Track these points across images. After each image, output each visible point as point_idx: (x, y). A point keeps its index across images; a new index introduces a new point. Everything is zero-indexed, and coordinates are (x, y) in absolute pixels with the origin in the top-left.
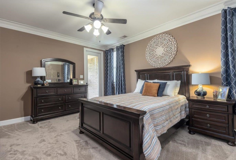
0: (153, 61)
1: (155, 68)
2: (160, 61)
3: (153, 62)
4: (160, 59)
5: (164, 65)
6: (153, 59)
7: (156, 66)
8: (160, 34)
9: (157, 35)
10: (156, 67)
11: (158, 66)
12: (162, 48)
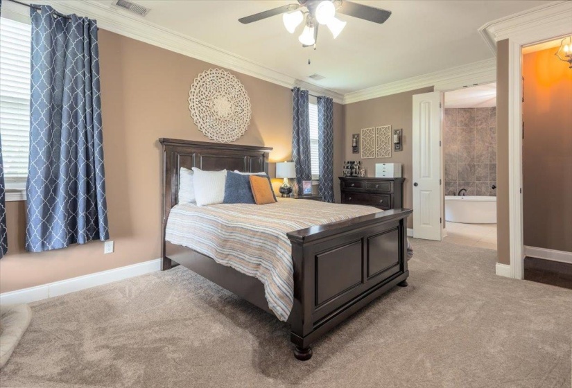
0: (208, 123)
1: (213, 142)
2: (222, 129)
3: (208, 127)
4: (223, 124)
5: (231, 139)
6: (207, 120)
7: (215, 138)
8: (226, 70)
9: (220, 68)
10: (216, 141)
11: (220, 140)
12: (227, 103)
